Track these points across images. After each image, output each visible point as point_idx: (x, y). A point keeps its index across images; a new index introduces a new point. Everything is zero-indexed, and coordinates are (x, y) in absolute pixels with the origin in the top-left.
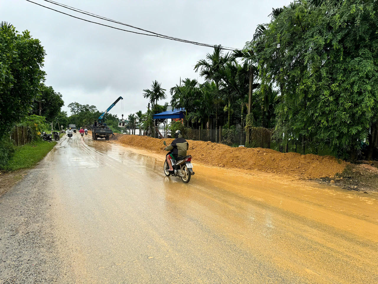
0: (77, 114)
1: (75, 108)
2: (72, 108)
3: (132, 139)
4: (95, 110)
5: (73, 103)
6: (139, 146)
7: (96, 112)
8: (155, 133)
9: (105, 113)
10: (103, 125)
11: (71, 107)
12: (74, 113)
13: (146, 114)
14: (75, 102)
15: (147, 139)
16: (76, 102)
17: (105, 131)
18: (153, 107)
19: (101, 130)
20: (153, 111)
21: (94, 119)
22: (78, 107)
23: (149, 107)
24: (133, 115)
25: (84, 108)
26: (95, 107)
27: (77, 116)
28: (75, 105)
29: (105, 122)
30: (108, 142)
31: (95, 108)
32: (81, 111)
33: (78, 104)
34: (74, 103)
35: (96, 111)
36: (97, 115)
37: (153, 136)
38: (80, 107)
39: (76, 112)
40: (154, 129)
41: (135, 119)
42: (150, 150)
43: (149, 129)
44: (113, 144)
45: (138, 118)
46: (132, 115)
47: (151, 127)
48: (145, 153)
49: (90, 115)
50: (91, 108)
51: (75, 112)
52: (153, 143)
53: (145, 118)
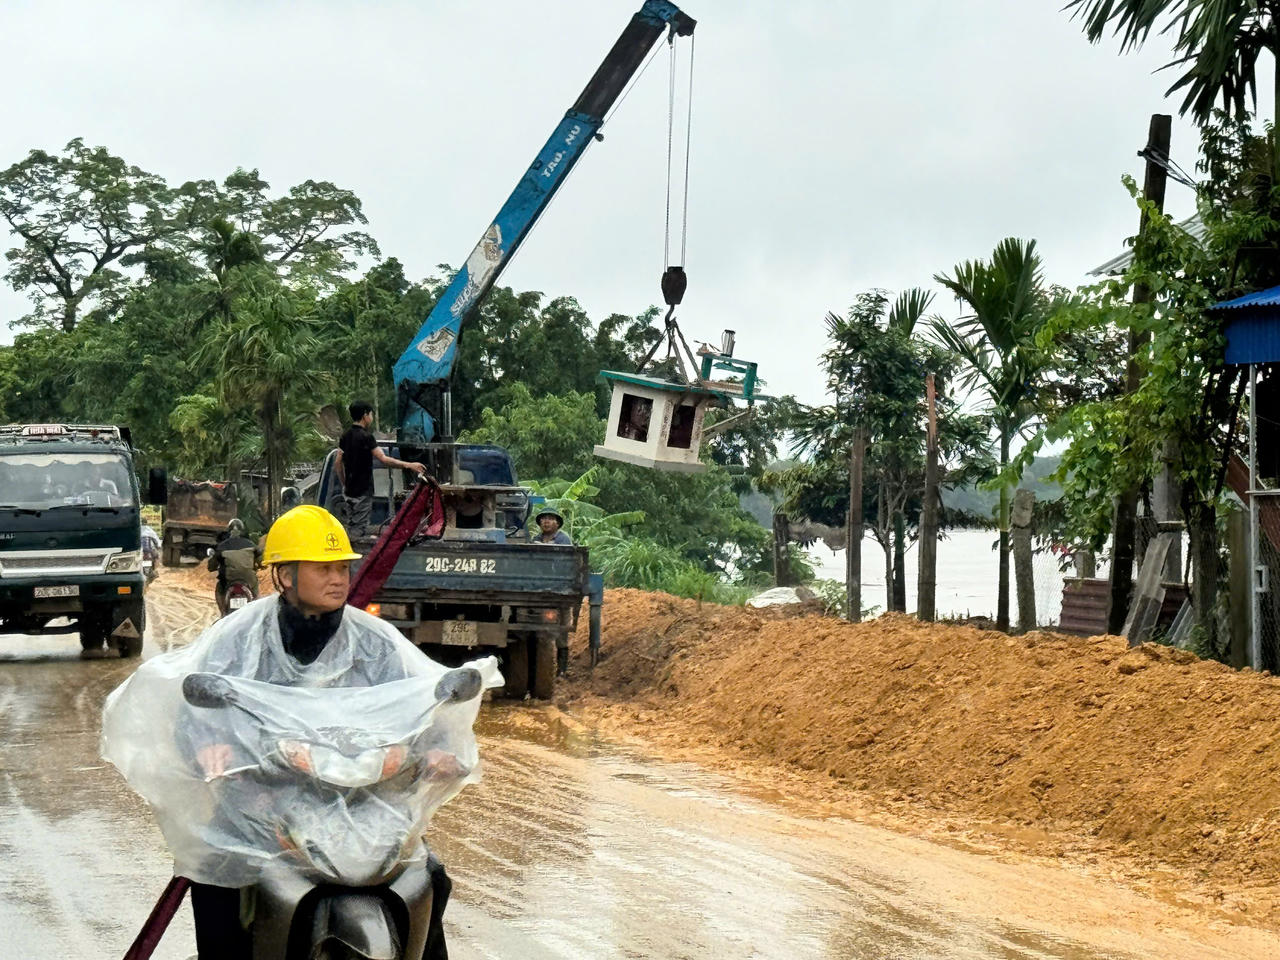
0: (98, 317)
1: (75, 233)
2: (23, 230)
3: (897, 686)
4: (348, 254)
5: (39, 157)
6: (1004, 806)
7: (354, 277)
8: (1256, 589)
9: (479, 276)
10: (462, 480)
11: (19, 210)
12: (50, 304)
13: (1118, 291)
14: (76, 143)
15: (1127, 694)
16: (91, 144)
17: (487, 567)
18: (1219, 174)
19: (442, 550)
20: (1230, 241)
21: (334, 388)
22: (111, 208)
23: (1157, 178)
24: (910, 311)
25: (188, 219)
26: (344, 205)
27: (97, 351)
28: (67, 185)
29: (490, 432)
30: (534, 737)
31: (344, 218)
32: (158, 265)
33: (116, 166)
34: (62, 155)
35: (359, 268)
36: (378, 323)
37: (1224, 638)
38: (137, 211)
39: (90, 284)
40: (1237, 538)
41: (940, 367)
42: (1180, 862)
43: (1150, 528)
44: (616, 766)
45: (980, 365)
46: (888, 309)
47: (1186, 498)
48: (1110, 919)
49: (278, 322)
50: (295, 224)
51: (64, 290)
52: (1227, 751)
53: (1084, 356)
